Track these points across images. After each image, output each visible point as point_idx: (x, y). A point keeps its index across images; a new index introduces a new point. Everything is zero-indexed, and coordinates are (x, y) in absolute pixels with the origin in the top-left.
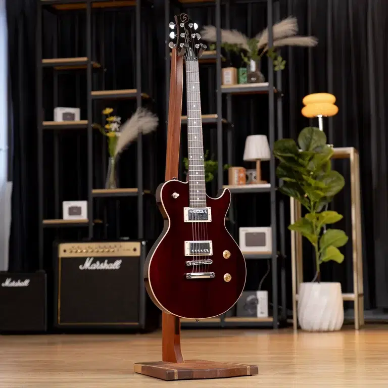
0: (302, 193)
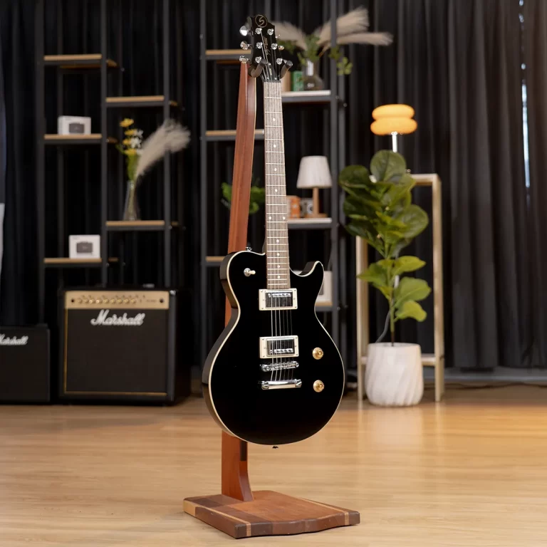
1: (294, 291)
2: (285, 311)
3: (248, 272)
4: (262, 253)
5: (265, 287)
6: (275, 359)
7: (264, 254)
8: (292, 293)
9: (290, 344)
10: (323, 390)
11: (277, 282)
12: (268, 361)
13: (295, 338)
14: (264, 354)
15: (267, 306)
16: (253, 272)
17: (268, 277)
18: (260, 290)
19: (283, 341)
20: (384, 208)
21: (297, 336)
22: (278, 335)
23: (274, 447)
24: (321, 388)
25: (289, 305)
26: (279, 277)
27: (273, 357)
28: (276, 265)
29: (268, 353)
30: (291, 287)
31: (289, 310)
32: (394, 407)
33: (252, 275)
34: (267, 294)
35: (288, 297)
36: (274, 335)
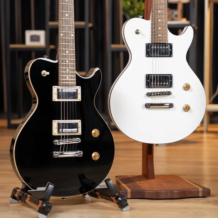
1: (79, 88)
2: (71, 102)
3: (45, 73)
4: (55, 60)
5: (57, 84)
6: (63, 136)
11: (66, 81)
15: (58, 98)
18: (54, 87)
21: (80, 120)
24: (97, 158)
25: (74, 98)
26: (67, 78)
27: (61, 134)
28: (66, 69)
29: (59, 132)
31: (74, 102)
34: (58, 90)
36: (63, 119)
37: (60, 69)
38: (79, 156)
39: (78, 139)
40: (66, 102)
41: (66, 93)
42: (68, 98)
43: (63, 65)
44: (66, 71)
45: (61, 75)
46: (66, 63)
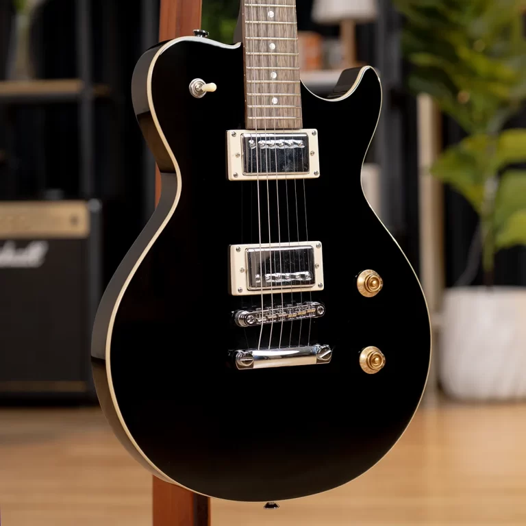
0: (455, 91)
3: (200, 87)
6: (267, 297)
7: (237, 45)
8: (305, 140)
9: (302, 261)
10: (383, 370)
11: (270, 112)
12: (250, 302)
13: (316, 247)
14: (240, 284)
16: (212, 87)
17: (248, 100)
18: (230, 132)
19: (286, 254)
20: (471, 42)
21: (318, 243)
22: (275, 240)
23: (268, 506)
24: (379, 365)
26: (275, 100)
30: (305, 127)
32: (494, 402)
33: (209, 93)
34: (245, 141)
35: (298, 150)
36: (265, 241)
37: (251, 73)
38: (318, 361)
39: (316, 306)
40: (272, 182)
41: (272, 151)
42: (281, 170)
43: (259, 60)
44: (269, 78)
45: (252, 94)
46: (267, 51)
